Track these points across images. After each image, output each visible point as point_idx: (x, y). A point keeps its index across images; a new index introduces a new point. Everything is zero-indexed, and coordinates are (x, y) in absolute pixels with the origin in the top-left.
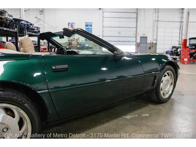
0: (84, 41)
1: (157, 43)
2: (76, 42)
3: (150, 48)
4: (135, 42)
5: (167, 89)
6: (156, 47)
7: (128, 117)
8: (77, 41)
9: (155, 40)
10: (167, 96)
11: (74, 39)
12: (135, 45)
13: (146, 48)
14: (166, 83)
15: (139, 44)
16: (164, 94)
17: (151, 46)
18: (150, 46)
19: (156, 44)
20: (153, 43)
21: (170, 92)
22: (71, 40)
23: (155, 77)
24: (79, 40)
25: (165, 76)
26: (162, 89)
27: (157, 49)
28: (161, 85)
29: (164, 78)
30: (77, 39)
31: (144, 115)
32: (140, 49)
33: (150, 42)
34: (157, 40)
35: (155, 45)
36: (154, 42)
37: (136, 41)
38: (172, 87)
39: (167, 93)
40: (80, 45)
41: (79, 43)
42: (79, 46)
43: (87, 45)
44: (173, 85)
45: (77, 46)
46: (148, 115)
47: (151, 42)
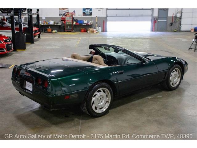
0: (82, 16)
1: (182, 17)
2: (71, 17)
3: (171, 24)
4: (151, 17)
5: (175, 81)
6: (181, 22)
7: (149, 98)
8: (72, 15)
9: (179, 12)
10: (175, 85)
11: (68, 12)
12: (151, 21)
13: (166, 24)
14: (174, 77)
15: (157, 19)
16: (173, 84)
17: (173, 21)
18: (171, 22)
19: (180, 18)
20: (176, 17)
21: (178, 83)
22: (64, 14)
23: (166, 73)
24: (74, 15)
25: (174, 72)
26: (171, 81)
27: (181, 25)
28: (171, 78)
29: (173, 73)
30: (72, 13)
31: (159, 97)
32: (158, 25)
33: (172, 16)
34: (182, 12)
35: (178, 19)
36: (178, 15)
37: (152, 15)
38: (179, 80)
39: (175, 84)
40: (76, 21)
41: (75, 19)
42: (74, 23)
43: (85, 22)
44: (180, 78)
45: (73, 23)
46: (161, 97)
47: (174, 16)
